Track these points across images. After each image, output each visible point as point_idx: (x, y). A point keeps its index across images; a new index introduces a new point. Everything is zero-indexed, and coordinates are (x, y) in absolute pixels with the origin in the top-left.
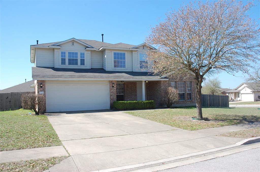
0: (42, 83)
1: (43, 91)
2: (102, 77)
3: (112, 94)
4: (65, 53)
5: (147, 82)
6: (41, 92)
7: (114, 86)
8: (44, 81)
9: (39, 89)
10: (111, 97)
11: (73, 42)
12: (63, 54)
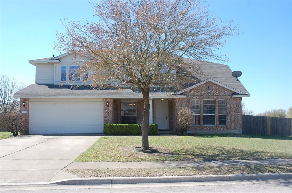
0: (25, 102)
1: (26, 110)
2: (93, 94)
3: (106, 115)
4: (65, 67)
5: (163, 100)
6: (23, 111)
7: (110, 106)
8: (27, 99)
9: (22, 108)
10: (105, 118)
11: (75, 55)
12: (64, 68)
